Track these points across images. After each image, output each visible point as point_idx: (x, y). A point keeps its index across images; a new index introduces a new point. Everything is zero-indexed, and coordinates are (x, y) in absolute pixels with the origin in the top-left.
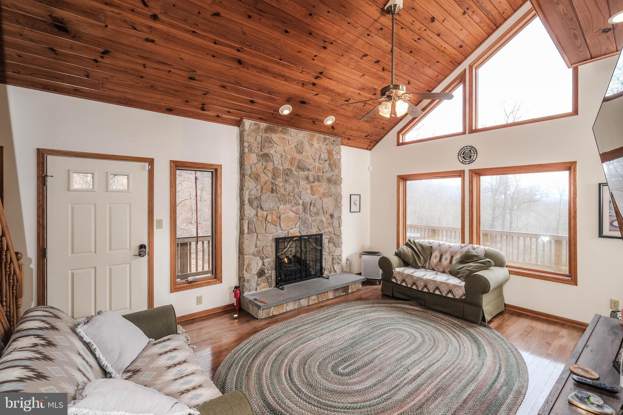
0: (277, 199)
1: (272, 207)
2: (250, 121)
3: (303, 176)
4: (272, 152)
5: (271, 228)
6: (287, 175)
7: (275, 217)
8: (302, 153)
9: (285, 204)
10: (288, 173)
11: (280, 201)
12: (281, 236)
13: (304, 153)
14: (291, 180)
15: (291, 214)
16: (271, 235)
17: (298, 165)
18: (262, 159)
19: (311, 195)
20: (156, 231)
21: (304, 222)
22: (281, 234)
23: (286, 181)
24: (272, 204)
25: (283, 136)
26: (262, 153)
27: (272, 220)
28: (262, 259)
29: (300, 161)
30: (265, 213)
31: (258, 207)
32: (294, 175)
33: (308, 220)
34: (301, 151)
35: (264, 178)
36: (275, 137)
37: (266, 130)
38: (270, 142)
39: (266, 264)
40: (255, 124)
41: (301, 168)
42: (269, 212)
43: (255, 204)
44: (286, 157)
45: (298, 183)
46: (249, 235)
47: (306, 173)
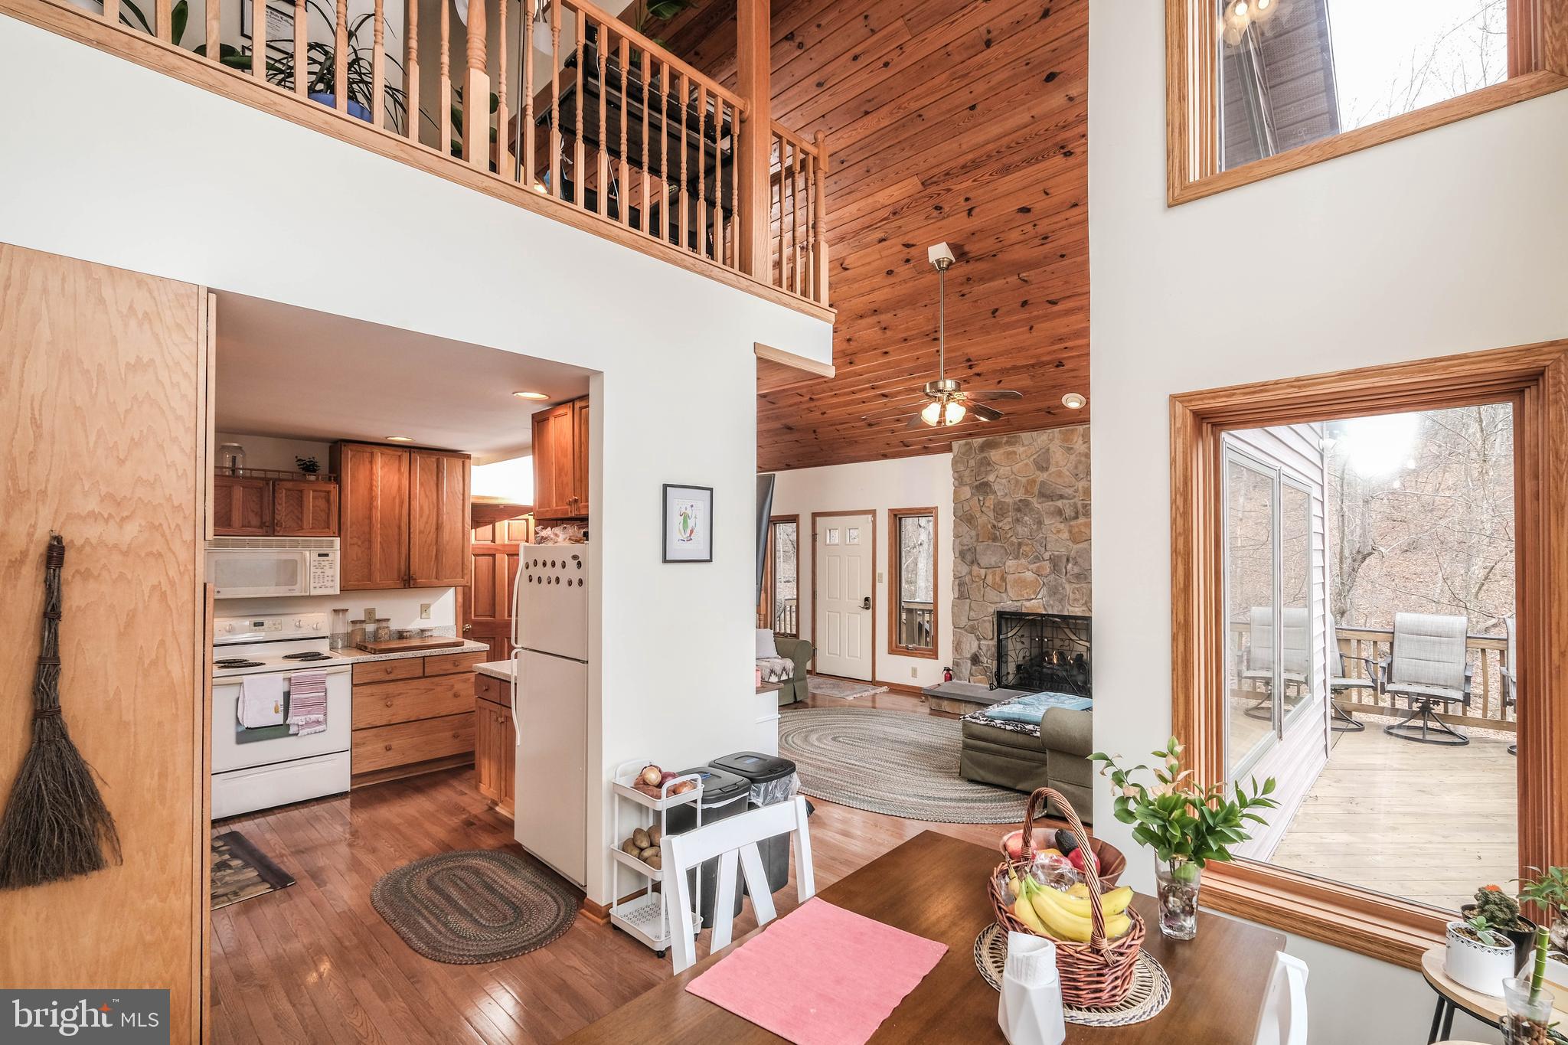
0: (1002, 551)
1: (993, 563)
2: (960, 442)
3: (1052, 509)
4: (991, 478)
5: (992, 595)
6: (1019, 510)
7: (998, 579)
8: (1047, 469)
9: (1017, 558)
10: (1022, 507)
11: (1007, 553)
12: (1008, 610)
13: (1052, 469)
14: (1026, 518)
15: (1029, 575)
16: (993, 605)
17: (1040, 492)
18: (978, 491)
19: (1070, 543)
20: (878, 585)
21: (1054, 591)
22: (1008, 605)
23: (1018, 520)
24: (994, 559)
25: (1010, 449)
26: (978, 483)
27: (994, 584)
28: (979, 639)
29: (1043, 483)
30: (983, 572)
31: (972, 563)
32: (1032, 510)
33: (1063, 588)
34: (1044, 466)
35: (982, 520)
36: (995, 455)
37: (983, 448)
38: (989, 464)
39: (984, 648)
40: (967, 444)
41: (1046, 495)
42: (990, 570)
43: (969, 557)
44: (1017, 481)
45: (1040, 523)
46: (960, 601)
47: (1059, 503)
